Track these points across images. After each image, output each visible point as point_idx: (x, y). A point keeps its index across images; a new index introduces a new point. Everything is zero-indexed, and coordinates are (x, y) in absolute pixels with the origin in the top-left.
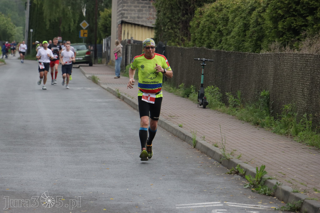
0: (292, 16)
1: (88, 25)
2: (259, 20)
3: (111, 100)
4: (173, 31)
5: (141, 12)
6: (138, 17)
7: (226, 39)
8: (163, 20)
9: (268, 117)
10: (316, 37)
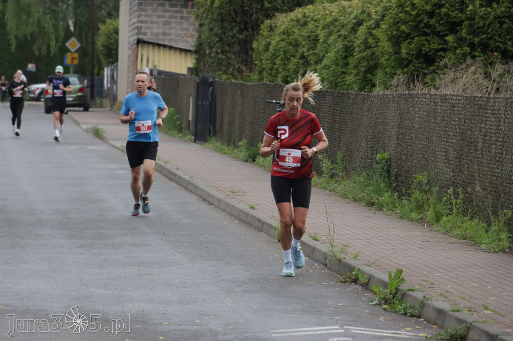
1: (79, 45)
2: (370, 40)
4: (224, 57)
5: (168, 26)
6: (164, 34)
8: (208, 39)
9: (389, 193)
10: (462, 69)
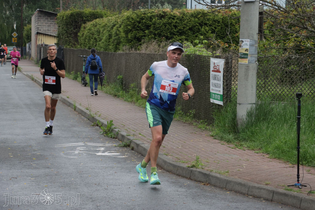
0: (136, 30)
1: (17, 35)
2: (118, 32)
3: (27, 82)
4: (68, 39)
5: (50, 27)
6: (48, 30)
7: (99, 44)
8: (62, 32)
9: (122, 91)
10: (150, 43)
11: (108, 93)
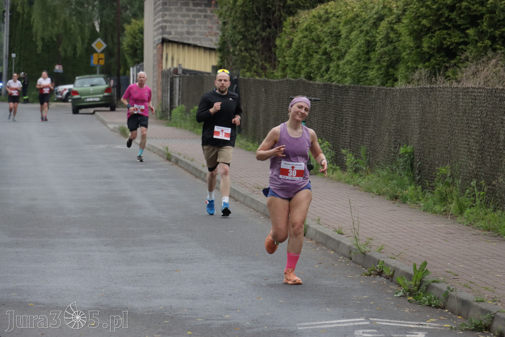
1: (105, 46)
4: (247, 54)
5: (192, 25)
6: (188, 33)
7: (338, 66)
9: (413, 187)
11: (375, 191)
